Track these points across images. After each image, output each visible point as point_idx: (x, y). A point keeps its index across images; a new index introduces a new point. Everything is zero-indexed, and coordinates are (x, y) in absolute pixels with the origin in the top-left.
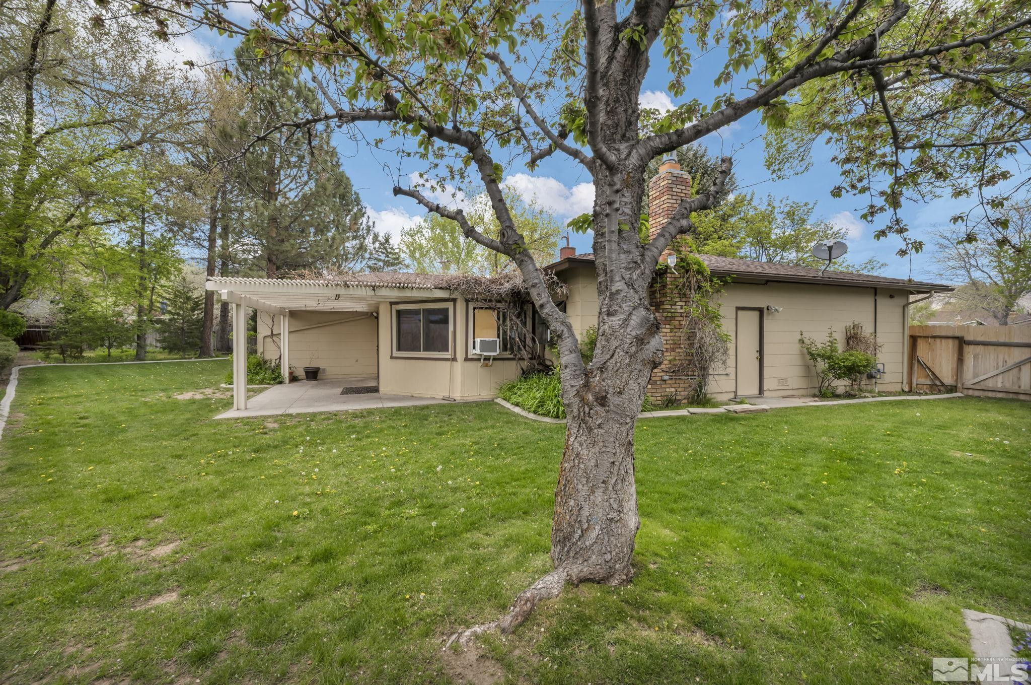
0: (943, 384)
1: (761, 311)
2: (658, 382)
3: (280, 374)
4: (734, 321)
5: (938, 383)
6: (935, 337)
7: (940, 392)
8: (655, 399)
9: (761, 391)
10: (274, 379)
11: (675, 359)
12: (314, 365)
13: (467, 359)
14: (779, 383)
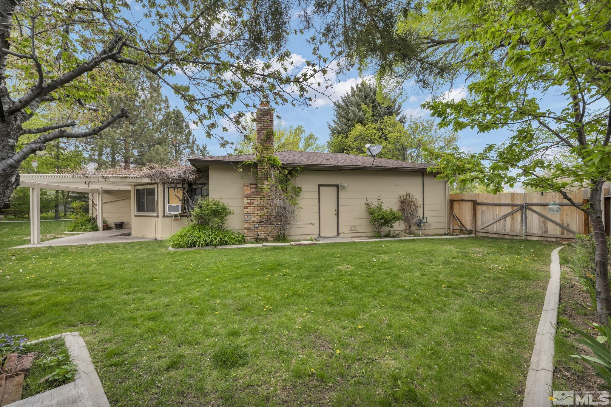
0: (466, 230)
1: (337, 186)
2: (252, 228)
3: (96, 226)
4: (317, 193)
5: (463, 228)
6: (462, 201)
7: (464, 234)
8: (250, 238)
9: (338, 234)
10: (93, 228)
11: (264, 215)
12: (120, 220)
13: (164, 216)
14: (351, 228)
